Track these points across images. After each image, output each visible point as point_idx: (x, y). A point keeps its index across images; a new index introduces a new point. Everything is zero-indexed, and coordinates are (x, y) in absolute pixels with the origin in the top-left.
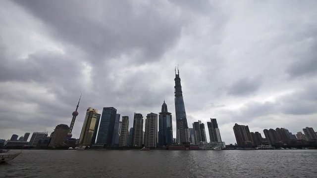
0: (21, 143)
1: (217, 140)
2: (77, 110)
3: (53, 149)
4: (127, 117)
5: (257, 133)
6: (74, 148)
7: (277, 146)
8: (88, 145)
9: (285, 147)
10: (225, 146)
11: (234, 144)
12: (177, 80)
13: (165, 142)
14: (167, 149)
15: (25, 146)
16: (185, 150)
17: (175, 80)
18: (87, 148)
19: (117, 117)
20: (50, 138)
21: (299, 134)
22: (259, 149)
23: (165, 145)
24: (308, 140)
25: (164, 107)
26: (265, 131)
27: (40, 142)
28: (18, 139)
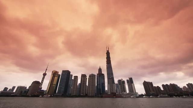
0: (9, 93)
1: (133, 91)
2: (46, 72)
3: (30, 97)
4: (77, 77)
5: (158, 87)
6: (43, 97)
7: (171, 96)
8: (52, 94)
9: (176, 96)
10: (138, 95)
11: (144, 94)
12: (108, 54)
13: (100, 93)
14: (102, 97)
15: (12, 95)
16: (113, 97)
17: (107, 53)
18: (51, 96)
19: (70, 76)
20: (28, 90)
21: (184, 87)
22: (160, 97)
23: (101, 94)
24: (190, 91)
25: (100, 70)
26: (163, 85)
27: (21, 92)
28: (8, 90)
